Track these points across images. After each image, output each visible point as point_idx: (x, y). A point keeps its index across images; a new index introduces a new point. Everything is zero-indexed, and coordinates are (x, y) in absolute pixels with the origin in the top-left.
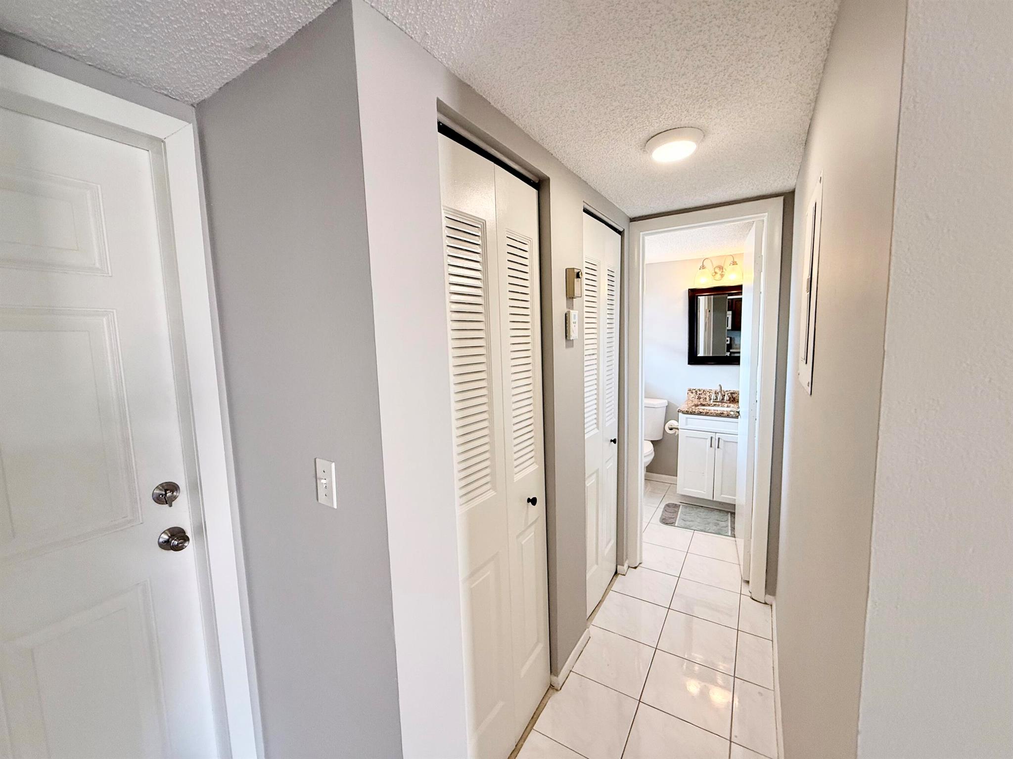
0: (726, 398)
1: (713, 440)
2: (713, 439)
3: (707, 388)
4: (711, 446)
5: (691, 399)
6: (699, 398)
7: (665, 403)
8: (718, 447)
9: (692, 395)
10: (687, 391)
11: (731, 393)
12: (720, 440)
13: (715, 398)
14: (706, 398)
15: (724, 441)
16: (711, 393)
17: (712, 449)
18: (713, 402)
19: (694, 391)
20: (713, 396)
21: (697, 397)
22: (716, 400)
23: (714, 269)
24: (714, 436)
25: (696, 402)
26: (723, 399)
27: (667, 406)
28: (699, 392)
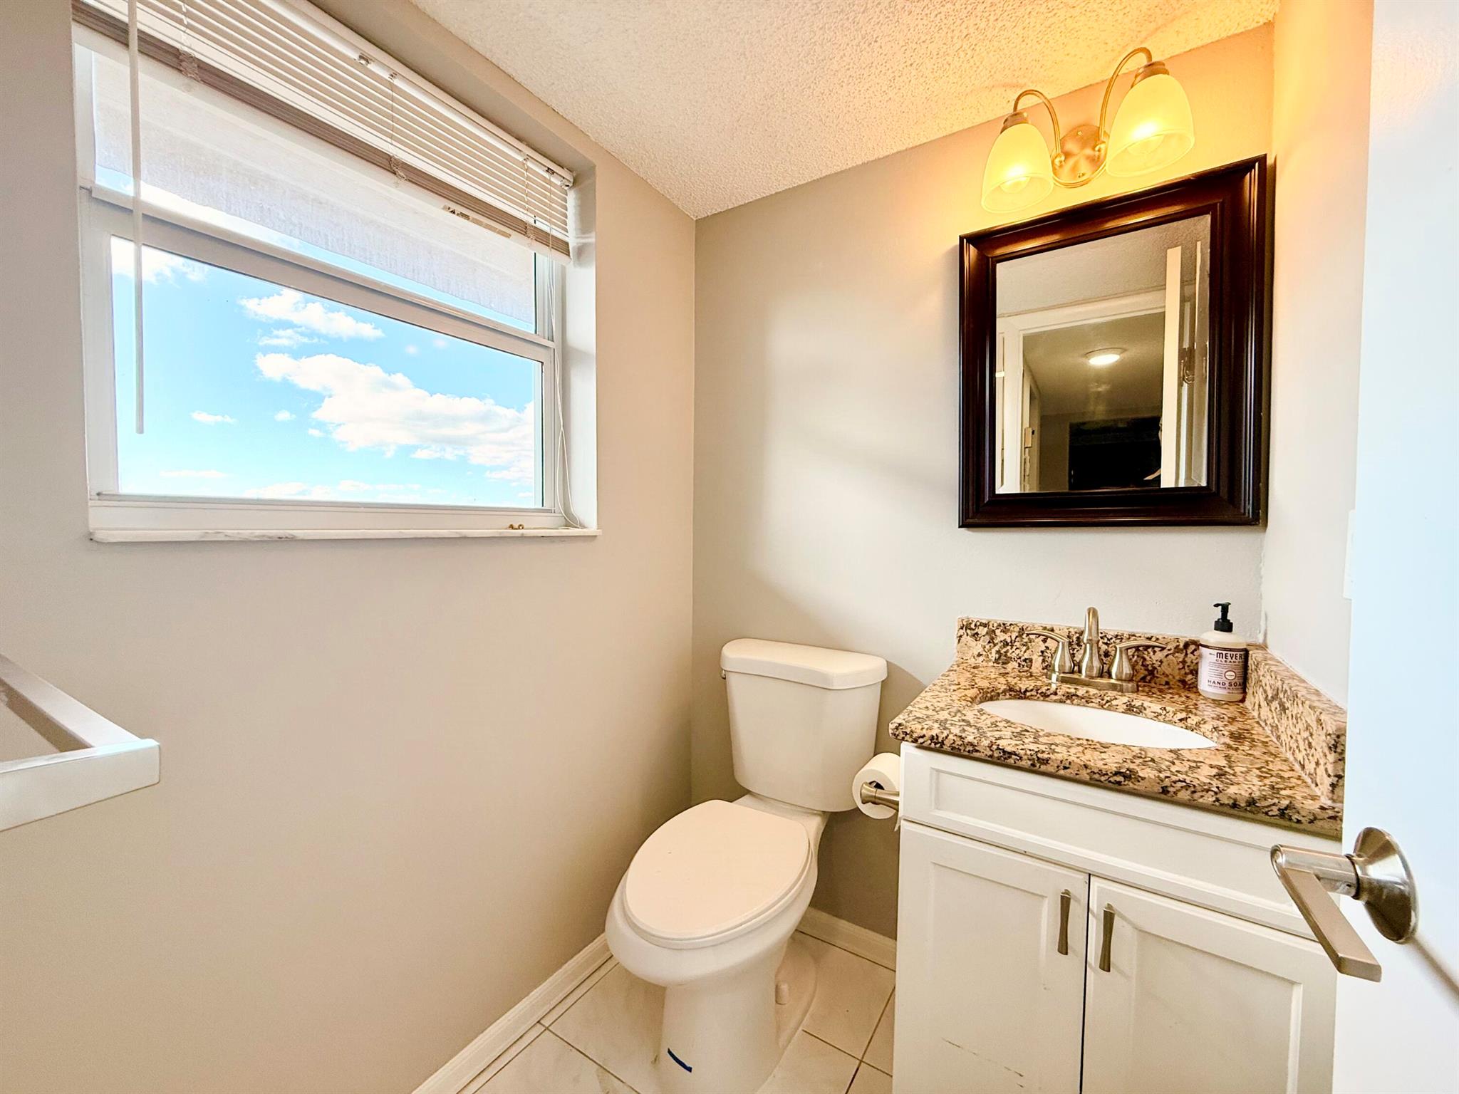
0: (1120, 666)
1: (1076, 910)
2: (1073, 905)
3: (1035, 618)
4: (1063, 948)
5: (972, 661)
6: (1003, 659)
7: (871, 668)
8: (1106, 964)
9: (977, 647)
10: (955, 631)
11: (1137, 648)
12: (1117, 922)
13: (1068, 664)
14: (1029, 661)
15: (1142, 932)
16: (1050, 643)
17: (1072, 963)
18: (1064, 681)
19: (982, 631)
20: (1061, 659)
21: (994, 655)
22: (1072, 675)
23: (1063, 142)
24: (1078, 890)
25: (990, 675)
26: (1105, 673)
27: (883, 681)
28: (1001, 636)
